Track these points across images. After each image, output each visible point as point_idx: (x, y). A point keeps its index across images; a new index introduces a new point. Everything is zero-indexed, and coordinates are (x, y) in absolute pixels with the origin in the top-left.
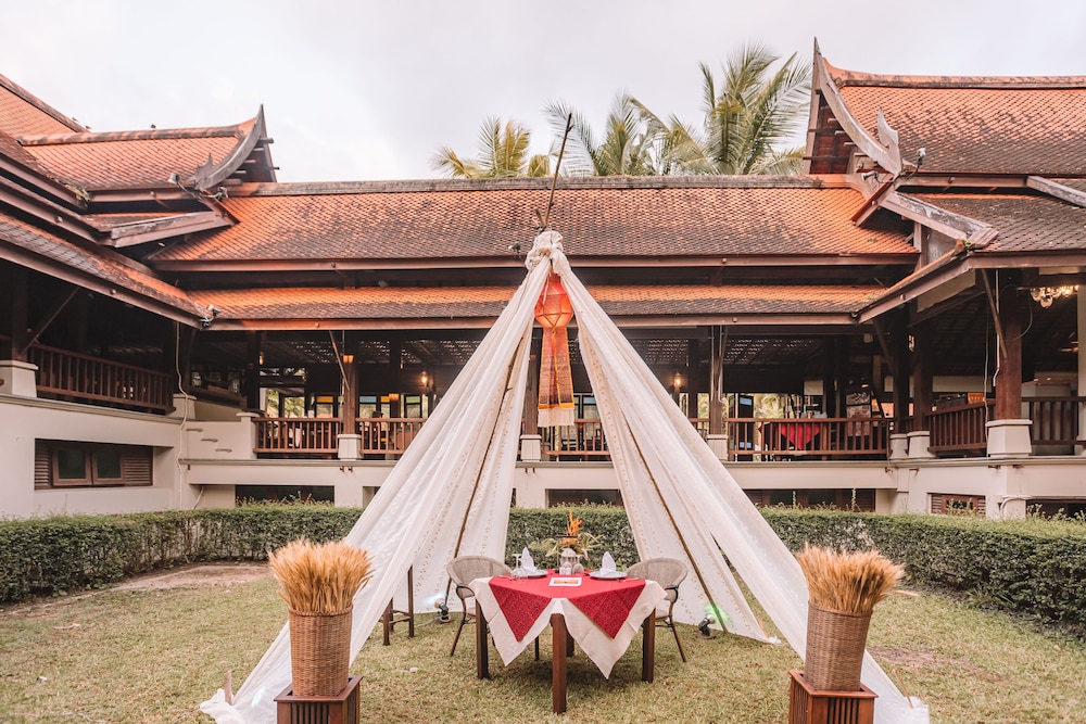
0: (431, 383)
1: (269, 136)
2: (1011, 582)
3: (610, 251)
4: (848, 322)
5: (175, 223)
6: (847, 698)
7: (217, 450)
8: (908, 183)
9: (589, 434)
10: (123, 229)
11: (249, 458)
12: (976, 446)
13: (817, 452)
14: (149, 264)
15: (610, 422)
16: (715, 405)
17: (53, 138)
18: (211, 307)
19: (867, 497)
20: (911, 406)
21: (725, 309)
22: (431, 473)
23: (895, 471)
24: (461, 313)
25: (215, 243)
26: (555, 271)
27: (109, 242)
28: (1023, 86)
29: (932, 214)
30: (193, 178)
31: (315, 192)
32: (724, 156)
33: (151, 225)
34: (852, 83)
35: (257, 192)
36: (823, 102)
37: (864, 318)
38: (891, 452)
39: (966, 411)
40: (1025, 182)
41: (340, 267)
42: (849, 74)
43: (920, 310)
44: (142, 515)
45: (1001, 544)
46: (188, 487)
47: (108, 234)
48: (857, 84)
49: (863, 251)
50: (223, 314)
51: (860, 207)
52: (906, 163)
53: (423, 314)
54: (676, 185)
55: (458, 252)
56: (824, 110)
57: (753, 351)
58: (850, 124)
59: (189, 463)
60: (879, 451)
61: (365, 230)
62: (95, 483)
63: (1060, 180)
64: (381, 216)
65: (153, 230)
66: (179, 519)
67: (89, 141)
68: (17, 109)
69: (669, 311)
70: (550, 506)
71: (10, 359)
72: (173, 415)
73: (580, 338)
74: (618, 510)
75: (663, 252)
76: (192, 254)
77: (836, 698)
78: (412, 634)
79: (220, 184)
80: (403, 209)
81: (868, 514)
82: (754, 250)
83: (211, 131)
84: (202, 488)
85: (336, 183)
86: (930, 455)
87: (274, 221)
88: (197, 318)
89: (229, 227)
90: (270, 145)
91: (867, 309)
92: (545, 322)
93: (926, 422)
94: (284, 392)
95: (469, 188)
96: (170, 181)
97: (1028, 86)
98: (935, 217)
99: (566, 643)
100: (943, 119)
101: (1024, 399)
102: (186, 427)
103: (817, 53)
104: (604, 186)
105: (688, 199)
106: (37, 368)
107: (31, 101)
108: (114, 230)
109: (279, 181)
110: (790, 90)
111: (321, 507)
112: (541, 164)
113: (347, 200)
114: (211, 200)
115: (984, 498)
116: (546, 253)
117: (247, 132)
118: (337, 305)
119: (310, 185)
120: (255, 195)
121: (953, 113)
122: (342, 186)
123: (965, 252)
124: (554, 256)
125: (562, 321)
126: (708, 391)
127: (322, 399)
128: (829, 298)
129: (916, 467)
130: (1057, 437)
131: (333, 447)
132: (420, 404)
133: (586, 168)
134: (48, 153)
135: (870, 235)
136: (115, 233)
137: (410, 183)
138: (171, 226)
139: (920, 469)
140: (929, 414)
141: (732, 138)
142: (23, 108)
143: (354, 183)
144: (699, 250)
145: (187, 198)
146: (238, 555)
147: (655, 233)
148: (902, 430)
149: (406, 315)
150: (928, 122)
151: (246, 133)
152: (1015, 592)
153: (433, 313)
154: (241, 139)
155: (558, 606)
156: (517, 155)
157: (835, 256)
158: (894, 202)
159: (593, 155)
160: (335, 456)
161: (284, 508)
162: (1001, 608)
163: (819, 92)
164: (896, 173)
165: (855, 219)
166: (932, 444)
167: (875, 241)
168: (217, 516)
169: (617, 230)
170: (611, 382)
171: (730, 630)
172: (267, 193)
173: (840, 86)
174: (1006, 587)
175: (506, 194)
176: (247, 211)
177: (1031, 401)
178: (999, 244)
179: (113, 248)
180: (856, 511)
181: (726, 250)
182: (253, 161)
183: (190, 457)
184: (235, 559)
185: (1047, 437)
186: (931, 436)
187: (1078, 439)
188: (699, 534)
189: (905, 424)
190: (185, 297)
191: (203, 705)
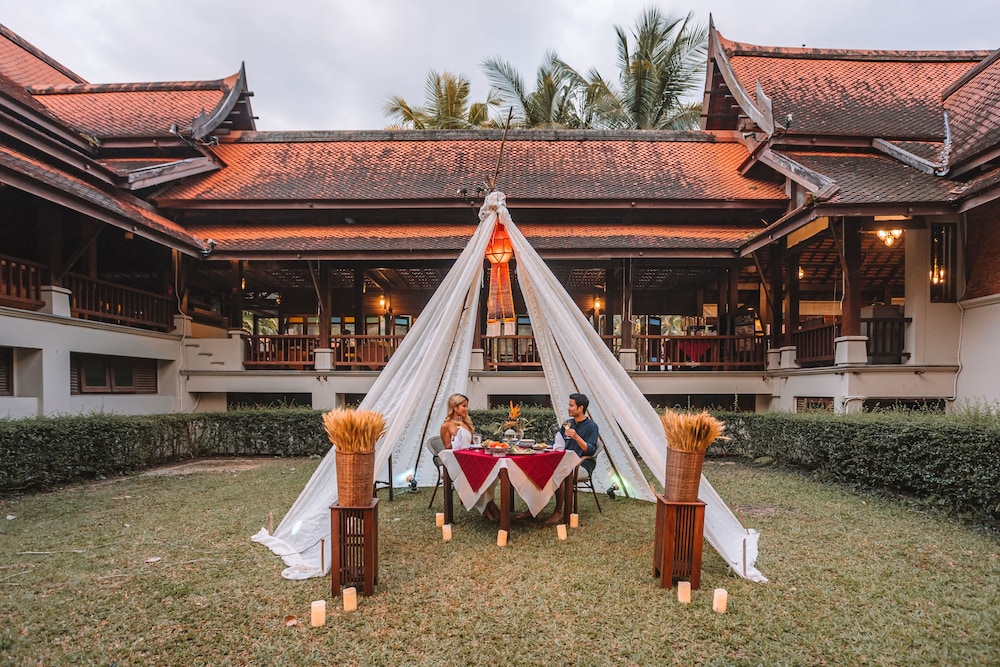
0: (388, 306)
1: (250, 90)
2: (842, 460)
3: (540, 195)
4: (731, 257)
5: (177, 168)
6: (688, 506)
7: (212, 363)
8: (780, 143)
9: (523, 349)
10: (137, 174)
11: (239, 369)
12: (828, 358)
13: (709, 364)
14: (152, 202)
15: (540, 334)
16: (626, 325)
17: (59, 87)
18: (210, 241)
19: (748, 401)
20: (784, 326)
21: (633, 244)
22: (415, 369)
23: (771, 380)
24: (419, 246)
25: (207, 184)
26: (501, 222)
27: (127, 186)
28: (878, 58)
29: (795, 169)
30: (189, 128)
31: (291, 139)
32: (638, 108)
33: (158, 170)
34: (739, 52)
35: (240, 139)
36: (716, 69)
37: (744, 254)
38: (768, 364)
39: (821, 329)
40: (871, 144)
41: (317, 207)
42: (737, 45)
43: (789, 247)
44: (158, 416)
45: (836, 431)
46: (188, 395)
47: (126, 179)
48: (744, 54)
49: (745, 197)
50: (219, 246)
51: (743, 160)
52: (778, 126)
53: (387, 247)
54: (595, 138)
55: (415, 195)
56: (717, 77)
57: (660, 279)
58: (737, 90)
59: (188, 374)
60: (758, 363)
61: (335, 174)
62: (114, 390)
63: (897, 142)
64: (349, 162)
65: (160, 174)
66: (186, 419)
67: (92, 92)
68: (22, 60)
69: (588, 246)
70: (492, 408)
71: (50, 285)
72: (173, 333)
73: (518, 271)
74: (547, 411)
75: (584, 195)
76: (190, 195)
77: (681, 506)
78: (391, 499)
79: (212, 133)
80: (367, 156)
81: (747, 414)
82: (658, 195)
83: (199, 84)
84: (198, 396)
85: (309, 132)
86: (796, 366)
87: (256, 166)
88: (198, 250)
89: (218, 170)
90: (251, 98)
91: (745, 246)
92: (492, 259)
93: (794, 339)
94: (258, 314)
95: (422, 138)
96: (171, 131)
97: (882, 58)
98: (798, 172)
99: (509, 491)
100: (813, 87)
101: (864, 320)
102: (185, 343)
103: (712, 26)
104: (535, 138)
105: (605, 150)
106: (70, 292)
107: (32, 51)
108: (131, 175)
109: (258, 130)
110: (692, 50)
111: (302, 410)
112: (480, 111)
113: (318, 147)
114: (205, 148)
115: (831, 399)
116: (494, 208)
117: (231, 85)
118: (314, 239)
119: (286, 133)
120: (239, 141)
121: (821, 82)
122: (314, 135)
123: (812, 204)
124: (500, 210)
125: (505, 258)
126: (621, 314)
127: (293, 320)
128: (717, 236)
129: (786, 375)
130: (888, 350)
131: (311, 360)
132: (379, 323)
133: (520, 115)
134: (56, 102)
135: (750, 184)
136: (132, 177)
137: (372, 133)
138: (174, 170)
139: (790, 378)
140: (795, 332)
141: (645, 92)
142: (27, 58)
143: (324, 132)
144: (613, 195)
145: (185, 145)
146: (232, 452)
147: (576, 179)
148: (776, 345)
149: (373, 248)
150: (800, 88)
151: (230, 87)
152: (845, 468)
153: (396, 247)
154: (227, 93)
155: (503, 463)
156: (459, 104)
157: (722, 201)
158: (768, 157)
159: (525, 104)
160: (312, 368)
161: (273, 411)
162: (836, 481)
163: (713, 60)
164: (770, 133)
165: (740, 169)
166: (797, 357)
167: (756, 188)
168: (216, 418)
169: (546, 176)
170: (541, 304)
171: (631, 496)
172: (249, 140)
173: (731, 55)
174: (839, 464)
175: (454, 143)
176: (233, 155)
177: (869, 321)
178: (839, 197)
179: (129, 191)
180: (738, 411)
181: (635, 195)
182: (238, 112)
183: (189, 369)
184: (232, 455)
185: (880, 350)
186: (797, 350)
187: (904, 352)
188: (606, 419)
189: (778, 341)
190: (185, 232)
191: (253, 537)
